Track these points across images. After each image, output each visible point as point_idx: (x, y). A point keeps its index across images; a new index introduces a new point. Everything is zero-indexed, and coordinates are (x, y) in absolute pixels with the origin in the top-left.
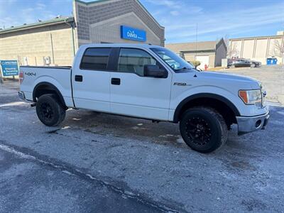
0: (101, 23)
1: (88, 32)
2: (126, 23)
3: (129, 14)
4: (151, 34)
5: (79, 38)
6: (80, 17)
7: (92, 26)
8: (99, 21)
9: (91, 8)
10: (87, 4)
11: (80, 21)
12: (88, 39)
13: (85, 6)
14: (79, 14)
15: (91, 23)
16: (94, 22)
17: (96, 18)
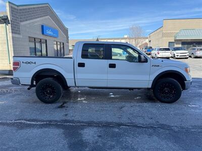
0: (28, 22)
1: (19, 28)
2: (45, 23)
3: (47, 17)
4: (61, 32)
5: (12, 33)
6: (13, 16)
7: (22, 23)
8: (26, 20)
9: (21, 10)
10: (18, 6)
11: (13, 19)
12: (19, 34)
13: (16, 7)
14: (12, 13)
15: (21, 21)
16: (23, 21)
17: (24, 18)
